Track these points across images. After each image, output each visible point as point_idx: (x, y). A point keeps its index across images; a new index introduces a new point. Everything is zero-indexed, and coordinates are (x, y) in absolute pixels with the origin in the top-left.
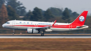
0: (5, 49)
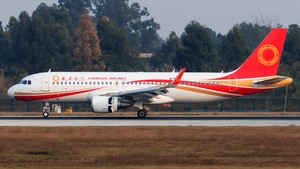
0: (97, 162)
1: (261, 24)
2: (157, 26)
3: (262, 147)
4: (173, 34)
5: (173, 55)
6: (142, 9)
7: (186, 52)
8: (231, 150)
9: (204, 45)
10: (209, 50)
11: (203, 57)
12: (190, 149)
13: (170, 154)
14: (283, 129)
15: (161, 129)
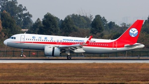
1: (82, 15)
2: (31, 16)
3: (78, 73)
4: (38, 19)
5: (38, 29)
6: (23, 7)
7: (44, 28)
8: (63, 74)
9: (53, 24)
10: (56, 27)
11: (52, 30)
12: (43, 73)
13: (33, 76)
14: (89, 64)
15: (30, 64)
